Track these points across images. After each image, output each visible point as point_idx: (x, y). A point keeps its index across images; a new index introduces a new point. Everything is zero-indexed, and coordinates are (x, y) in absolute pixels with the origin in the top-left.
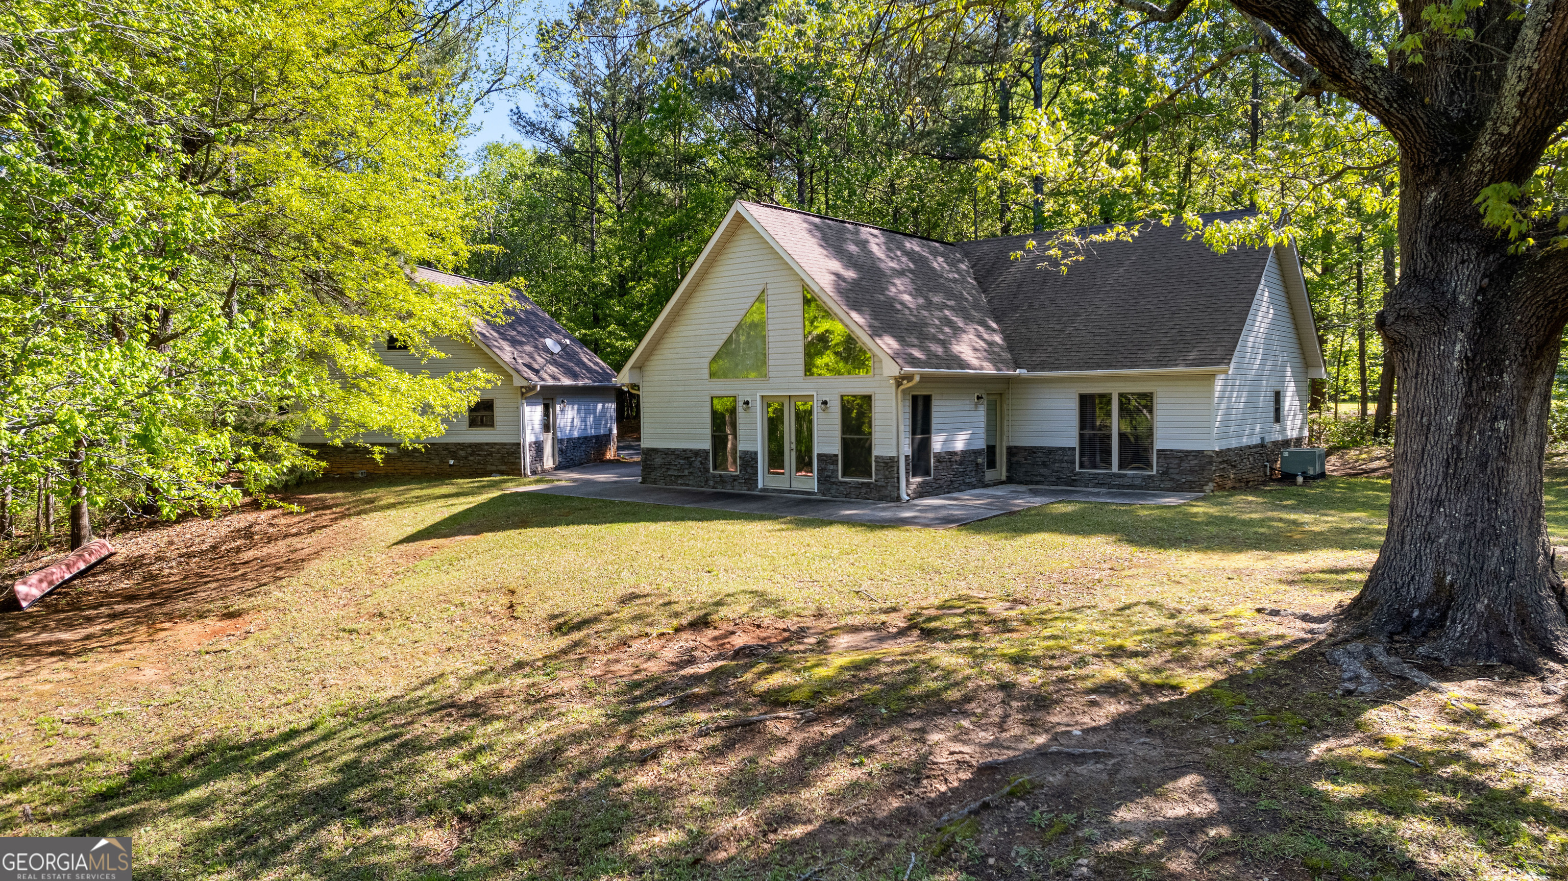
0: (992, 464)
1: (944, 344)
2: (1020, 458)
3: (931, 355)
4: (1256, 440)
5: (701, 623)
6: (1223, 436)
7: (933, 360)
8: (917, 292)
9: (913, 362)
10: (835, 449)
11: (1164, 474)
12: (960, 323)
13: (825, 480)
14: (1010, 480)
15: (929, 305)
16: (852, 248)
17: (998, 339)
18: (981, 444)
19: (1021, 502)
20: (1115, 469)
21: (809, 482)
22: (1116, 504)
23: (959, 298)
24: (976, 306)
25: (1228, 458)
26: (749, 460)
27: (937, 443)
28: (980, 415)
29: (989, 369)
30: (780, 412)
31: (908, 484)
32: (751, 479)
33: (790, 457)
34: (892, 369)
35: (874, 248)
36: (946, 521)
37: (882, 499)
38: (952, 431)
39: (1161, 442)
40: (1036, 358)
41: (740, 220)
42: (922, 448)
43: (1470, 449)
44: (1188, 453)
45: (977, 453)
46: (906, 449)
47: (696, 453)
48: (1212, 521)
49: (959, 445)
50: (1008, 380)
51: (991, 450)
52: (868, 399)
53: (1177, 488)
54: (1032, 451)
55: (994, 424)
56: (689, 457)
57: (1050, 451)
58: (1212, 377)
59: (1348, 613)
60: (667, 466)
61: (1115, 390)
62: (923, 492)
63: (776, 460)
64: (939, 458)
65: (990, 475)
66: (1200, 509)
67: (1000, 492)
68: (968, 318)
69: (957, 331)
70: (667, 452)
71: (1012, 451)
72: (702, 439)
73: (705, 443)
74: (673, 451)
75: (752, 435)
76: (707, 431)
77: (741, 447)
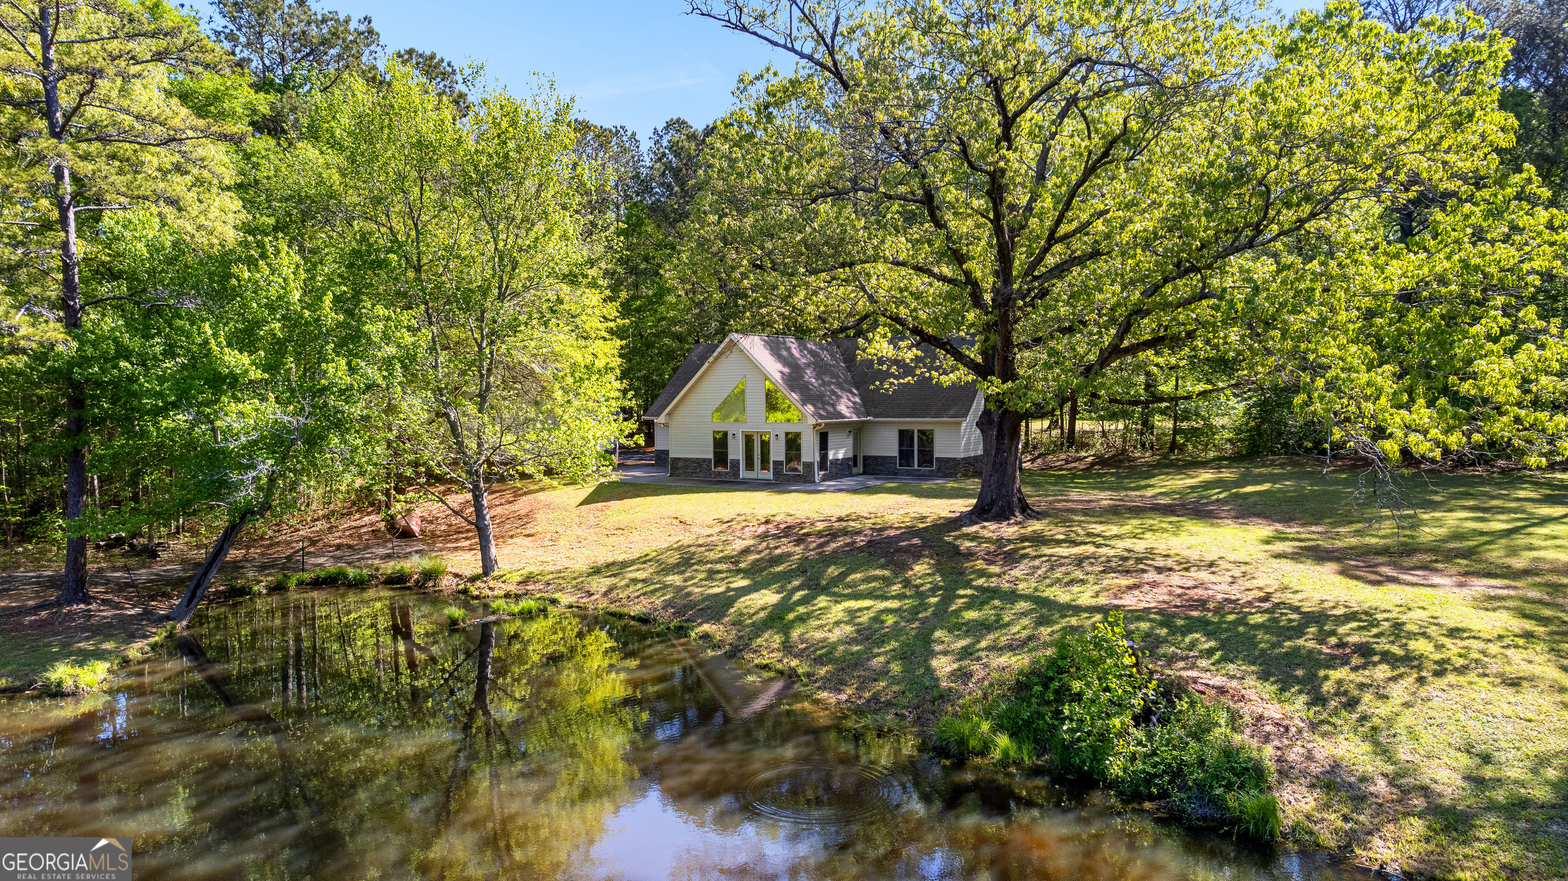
0: (855, 465)
1: (833, 405)
2: (869, 461)
3: (828, 412)
5: (767, 522)
6: (966, 450)
7: (830, 415)
8: (818, 376)
9: (821, 417)
10: (782, 458)
11: (939, 469)
12: (840, 393)
13: (777, 473)
14: (864, 473)
15: (824, 384)
16: (784, 353)
17: (857, 400)
18: (850, 455)
19: (871, 483)
20: (915, 467)
21: (769, 475)
22: (915, 483)
23: (837, 377)
24: (846, 381)
25: (967, 461)
26: (736, 464)
27: (831, 456)
28: (850, 441)
29: (855, 418)
30: (752, 439)
31: (818, 475)
32: (736, 473)
33: (758, 463)
34: (812, 421)
35: (794, 351)
36: (840, 490)
37: (806, 481)
38: (838, 449)
39: (937, 454)
40: (878, 411)
41: (733, 344)
42: (824, 457)
44: (950, 459)
45: (849, 459)
46: (818, 459)
47: (704, 460)
48: (953, 489)
49: (840, 456)
50: (864, 423)
51: (855, 457)
52: (799, 434)
53: (945, 476)
54: (876, 458)
55: (857, 445)
56: (699, 462)
57: (884, 458)
58: (960, 423)
60: (687, 467)
61: (916, 428)
62: (824, 479)
63: (750, 465)
64: (832, 462)
65: (855, 470)
66: (951, 485)
67: (861, 478)
68: (842, 389)
69: (839, 397)
70: (686, 460)
71: (866, 458)
72: (708, 454)
73: (711, 456)
74: (690, 459)
75: (736, 451)
76: (711, 449)
77: (731, 457)
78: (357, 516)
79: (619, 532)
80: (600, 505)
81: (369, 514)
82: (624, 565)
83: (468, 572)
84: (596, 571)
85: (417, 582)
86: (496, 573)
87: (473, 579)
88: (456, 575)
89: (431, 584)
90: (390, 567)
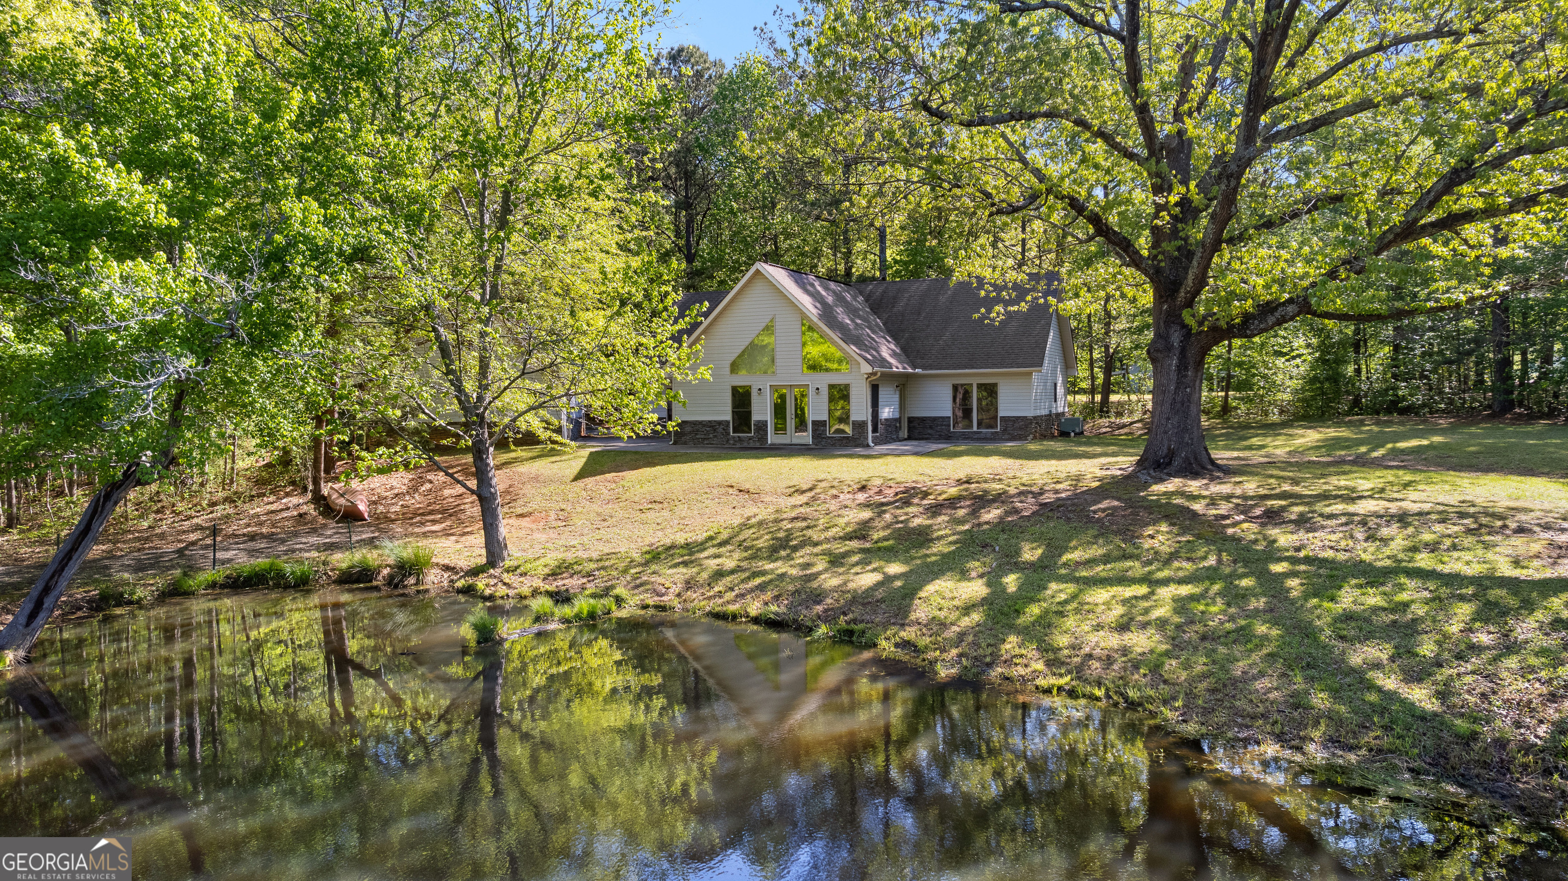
1: (879, 352)
2: (915, 424)
4: (1044, 412)
7: (876, 362)
10: (823, 417)
11: (1004, 430)
12: (877, 338)
13: (818, 435)
14: (910, 438)
15: (859, 326)
17: (897, 349)
18: (897, 414)
20: (975, 429)
21: (806, 437)
25: (1038, 421)
26: (762, 426)
27: (882, 414)
28: (896, 398)
29: (902, 369)
30: (783, 397)
31: (872, 437)
32: (763, 436)
33: (791, 422)
34: (867, 369)
36: (905, 455)
37: (857, 446)
38: (887, 406)
39: (1001, 413)
40: (927, 362)
41: (760, 276)
42: (876, 416)
43: (1179, 399)
44: (1018, 418)
45: (895, 420)
46: (868, 416)
47: (720, 423)
49: (889, 415)
50: (907, 376)
51: (901, 417)
52: (847, 387)
53: (1012, 438)
54: (923, 420)
55: (902, 403)
56: (713, 426)
57: (935, 419)
58: (1031, 374)
59: (1139, 463)
60: (696, 432)
61: (974, 382)
62: (879, 441)
63: (780, 428)
64: (883, 422)
68: (876, 334)
69: (877, 343)
70: (695, 423)
71: (911, 420)
72: (725, 414)
73: (728, 417)
74: (700, 423)
75: (762, 411)
76: (729, 408)
77: (756, 417)
78: (272, 498)
79: (657, 506)
80: (609, 476)
81: (287, 495)
82: (691, 548)
83: (464, 562)
84: (654, 556)
85: (391, 577)
86: (508, 563)
87: (475, 572)
88: (447, 568)
89: (412, 580)
90: (342, 560)
